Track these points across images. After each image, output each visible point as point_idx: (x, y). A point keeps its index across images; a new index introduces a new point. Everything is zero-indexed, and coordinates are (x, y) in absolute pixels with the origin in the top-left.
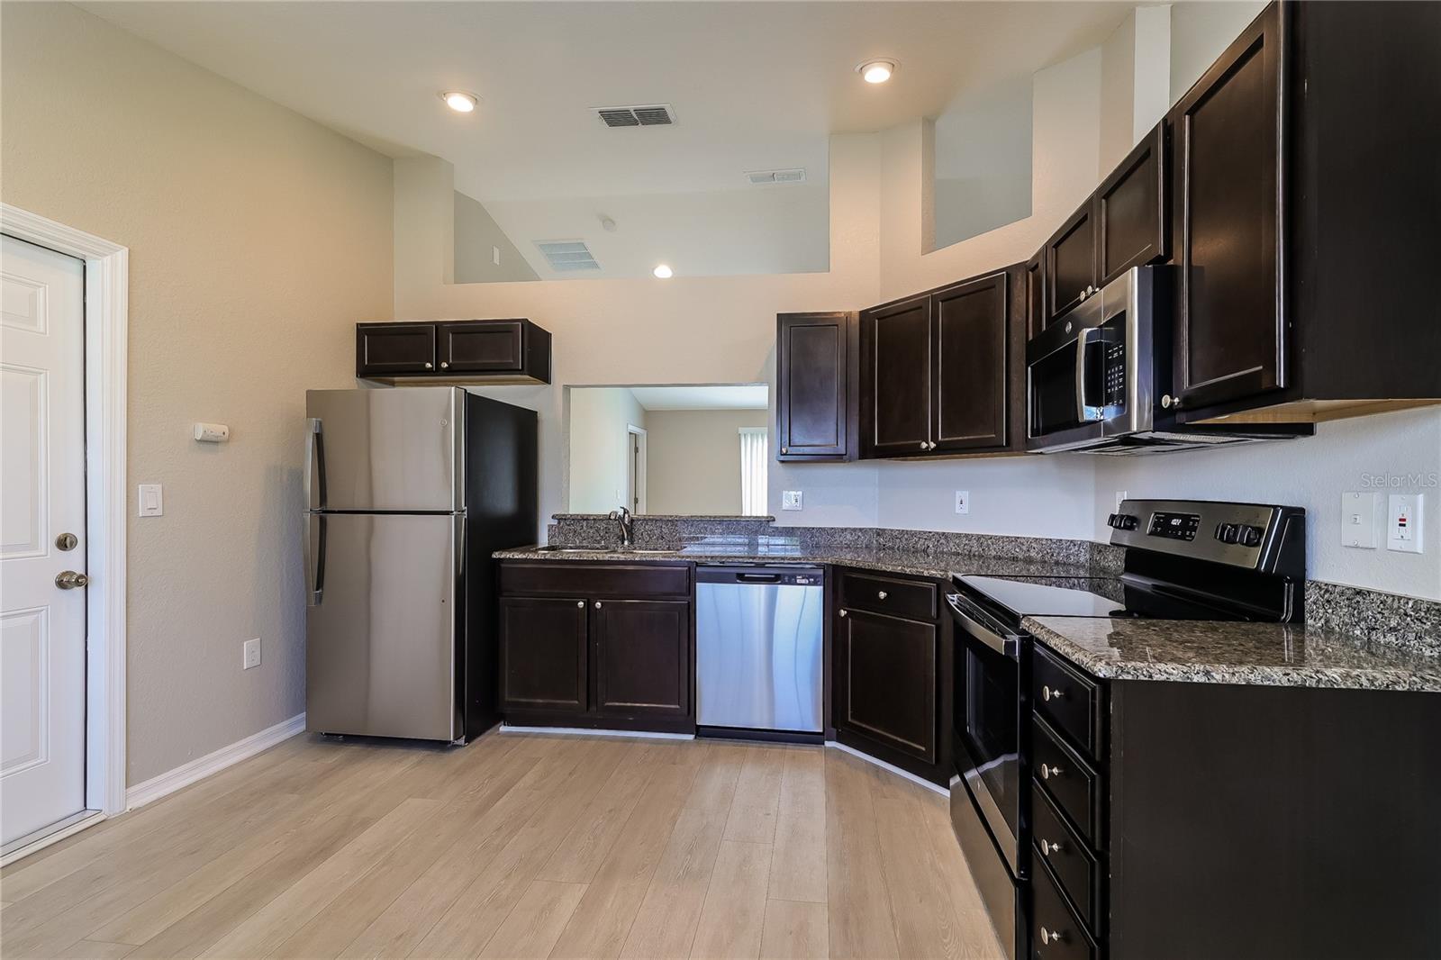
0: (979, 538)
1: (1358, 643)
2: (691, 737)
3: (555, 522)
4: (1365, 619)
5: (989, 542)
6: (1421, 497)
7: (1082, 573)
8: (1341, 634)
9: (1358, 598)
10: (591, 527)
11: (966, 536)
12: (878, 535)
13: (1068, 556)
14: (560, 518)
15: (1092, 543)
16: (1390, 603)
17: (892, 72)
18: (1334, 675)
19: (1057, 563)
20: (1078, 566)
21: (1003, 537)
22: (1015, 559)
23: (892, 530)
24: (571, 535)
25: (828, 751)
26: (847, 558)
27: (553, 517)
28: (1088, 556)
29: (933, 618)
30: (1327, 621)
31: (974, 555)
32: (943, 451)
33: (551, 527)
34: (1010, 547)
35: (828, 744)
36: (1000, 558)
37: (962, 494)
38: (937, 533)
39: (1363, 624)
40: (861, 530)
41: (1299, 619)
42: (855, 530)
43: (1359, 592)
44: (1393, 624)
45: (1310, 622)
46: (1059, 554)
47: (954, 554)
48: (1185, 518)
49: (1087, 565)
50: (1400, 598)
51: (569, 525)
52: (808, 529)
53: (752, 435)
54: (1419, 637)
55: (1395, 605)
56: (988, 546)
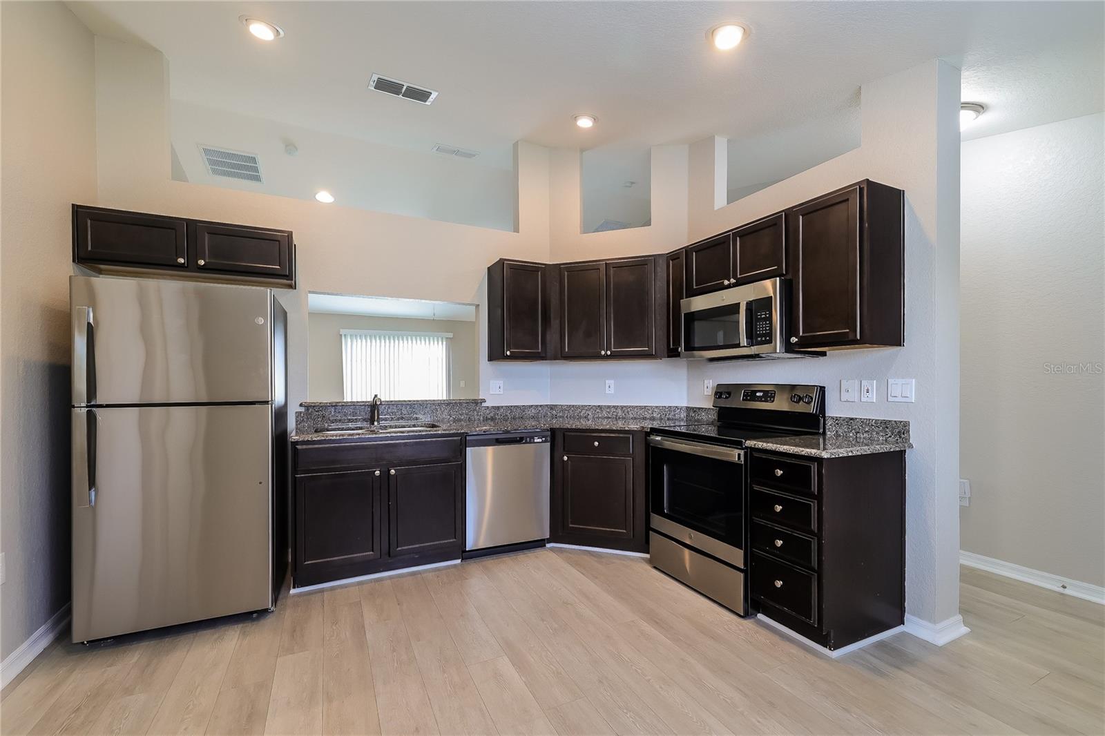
0: (622, 408)
1: (851, 439)
2: (459, 561)
3: (302, 409)
4: (855, 429)
5: (629, 409)
6: (875, 381)
7: (682, 424)
8: (843, 436)
9: (852, 421)
10: (339, 412)
11: (614, 407)
12: (552, 409)
13: (674, 415)
14: (308, 407)
15: (686, 407)
16: (864, 422)
17: (593, 124)
18: (843, 452)
19: (668, 419)
20: (680, 420)
21: (637, 407)
22: (645, 419)
23: (562, 406)
24: (320, 419)
25: (552, 549)
26: (556, 424)
27: (301, 405)
28: (685, 415)
29: (630, 454)
30: (837, 432)
31: (619, 418)
32: (615, 356)
33: (298, 414)
34: (641, 412)
35: (548, 545)
36: (635, 418)
37: (609, 382)
38: (594, 406)
39: (853, 431)
40: (541, 406)
41: (824, 433)
42: (537, 406)
43: (852, 419)
44: (867, 429)
45: (829, 433)
46: (669, 414)
47: (606, 418)
48: (765, 392)
49: (685, 419)
50: (870, 420)
51: (317, 411)
52: (508, 407)
53: (351, 336)
54: (877, 433)
55: (868, 422)
56: (628, 412)
